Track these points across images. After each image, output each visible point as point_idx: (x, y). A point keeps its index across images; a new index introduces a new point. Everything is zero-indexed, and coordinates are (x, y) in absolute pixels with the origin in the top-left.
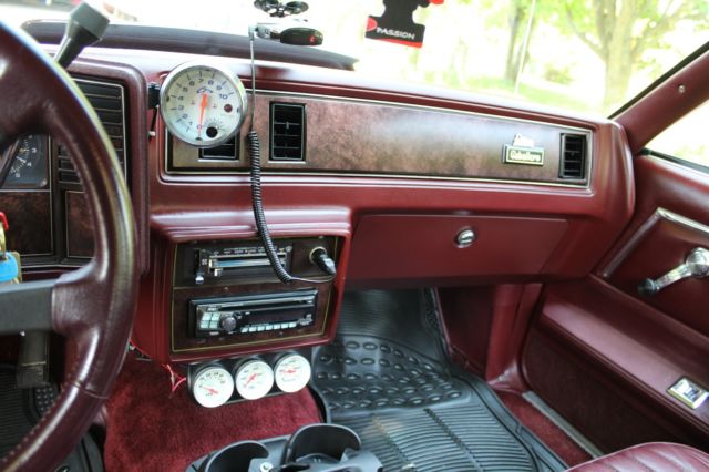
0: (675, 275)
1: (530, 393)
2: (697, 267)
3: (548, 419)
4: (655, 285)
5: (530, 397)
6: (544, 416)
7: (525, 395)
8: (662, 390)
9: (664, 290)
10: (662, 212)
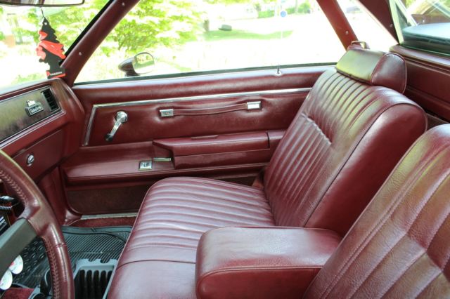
0: (116, 127)
1: (83, 216)
2: (122, 119)
3: (100, 219)
4: (112, 134)
5: (84, 218)
6: (97, 219)
7: (82, 219)
8: (137, 171)
9: (115, 135)
10: (96, 106)
